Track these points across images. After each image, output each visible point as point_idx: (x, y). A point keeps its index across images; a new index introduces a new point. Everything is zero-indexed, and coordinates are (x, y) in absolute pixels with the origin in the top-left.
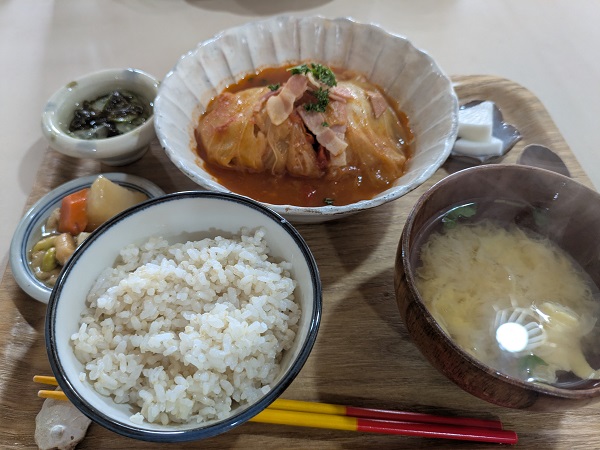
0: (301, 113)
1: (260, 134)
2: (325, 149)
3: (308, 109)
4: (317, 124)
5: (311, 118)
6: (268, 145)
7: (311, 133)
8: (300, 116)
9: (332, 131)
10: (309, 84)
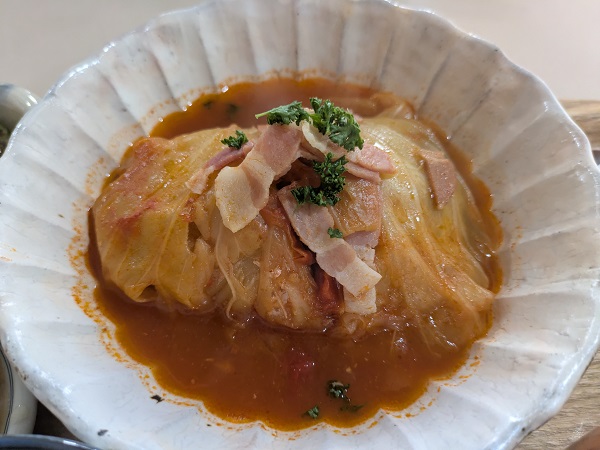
0: (287, 205)
1: (202, 245)
2: (333, 281)
3: (301, 198)
4: (319, 230)
5: (307, 219)
6: (216, 267)
7: (305, 248)
8: (284, 213)
9: (349, 246)
10: (305, 146)
